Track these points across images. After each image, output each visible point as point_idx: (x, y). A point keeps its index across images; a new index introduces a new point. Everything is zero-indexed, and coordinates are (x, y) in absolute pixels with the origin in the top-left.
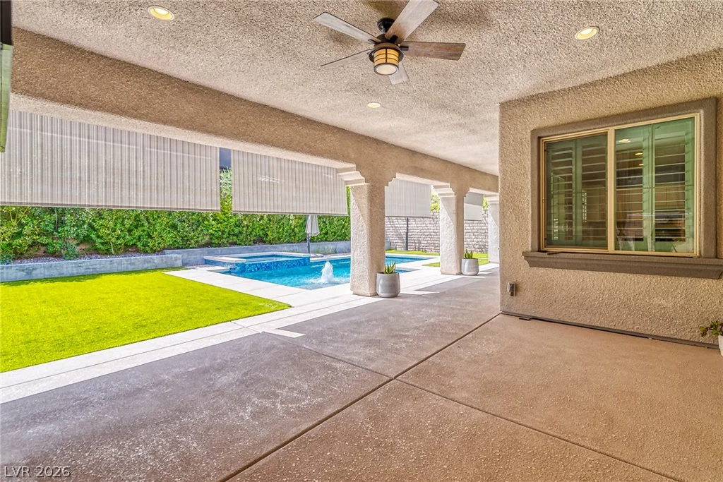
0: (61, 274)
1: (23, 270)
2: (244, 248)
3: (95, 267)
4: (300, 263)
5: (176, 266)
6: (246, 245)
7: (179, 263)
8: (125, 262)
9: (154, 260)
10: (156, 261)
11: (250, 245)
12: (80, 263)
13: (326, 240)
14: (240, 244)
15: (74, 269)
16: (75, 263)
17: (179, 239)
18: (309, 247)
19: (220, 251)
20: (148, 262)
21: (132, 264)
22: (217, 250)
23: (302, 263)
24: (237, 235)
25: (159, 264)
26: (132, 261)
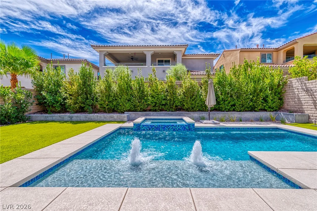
0: (80, 120)
1: (69, 117)
2: (166, 113)
3: (91, 118)
4: (185, 128)
5: (124, 121)
6: (170, 111)
7: (126, 119)
8: (102, 117)
9: (114, 117)
10: (115, 117)
11: (173, 111)
12: (87, 116)
13: (234, 110)
14: (166, 111)
15: (85, 118)
16: (85, 116)
17: (133, 107)
18: (209, 115)
19: (152, 114)
20: (112, 118)
21: (105, 118)
22: (150, 113)
23: (187, 128)
24: (165, 105)
25: (116, 119)
26: (105, 117)
